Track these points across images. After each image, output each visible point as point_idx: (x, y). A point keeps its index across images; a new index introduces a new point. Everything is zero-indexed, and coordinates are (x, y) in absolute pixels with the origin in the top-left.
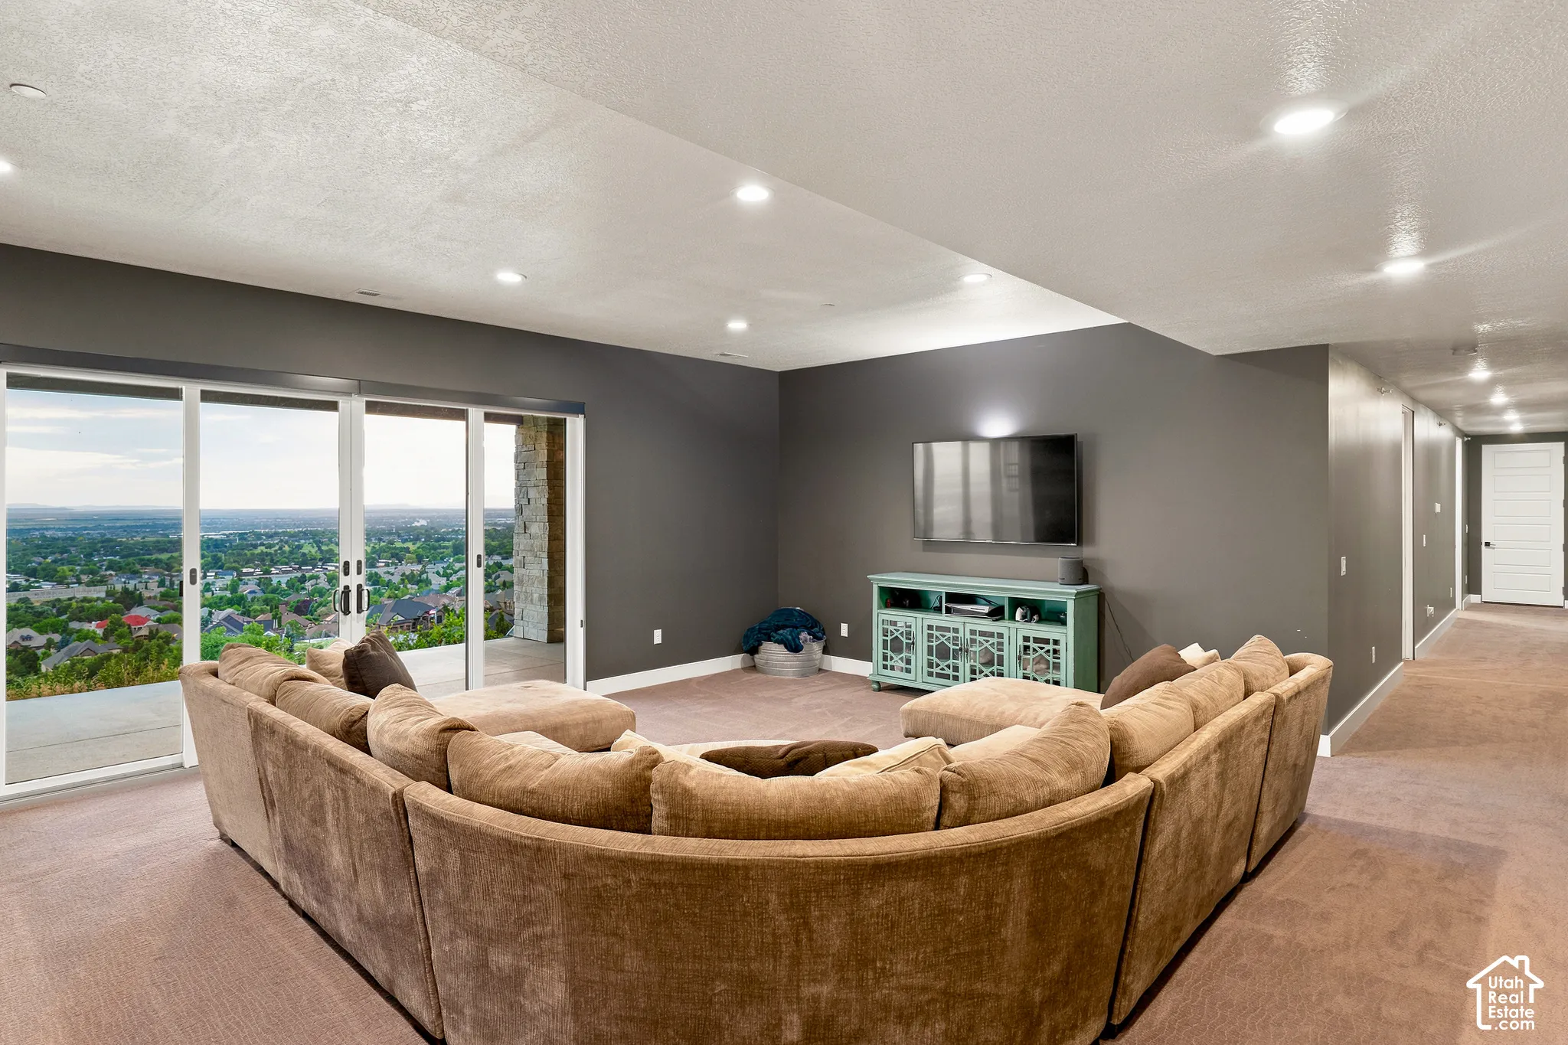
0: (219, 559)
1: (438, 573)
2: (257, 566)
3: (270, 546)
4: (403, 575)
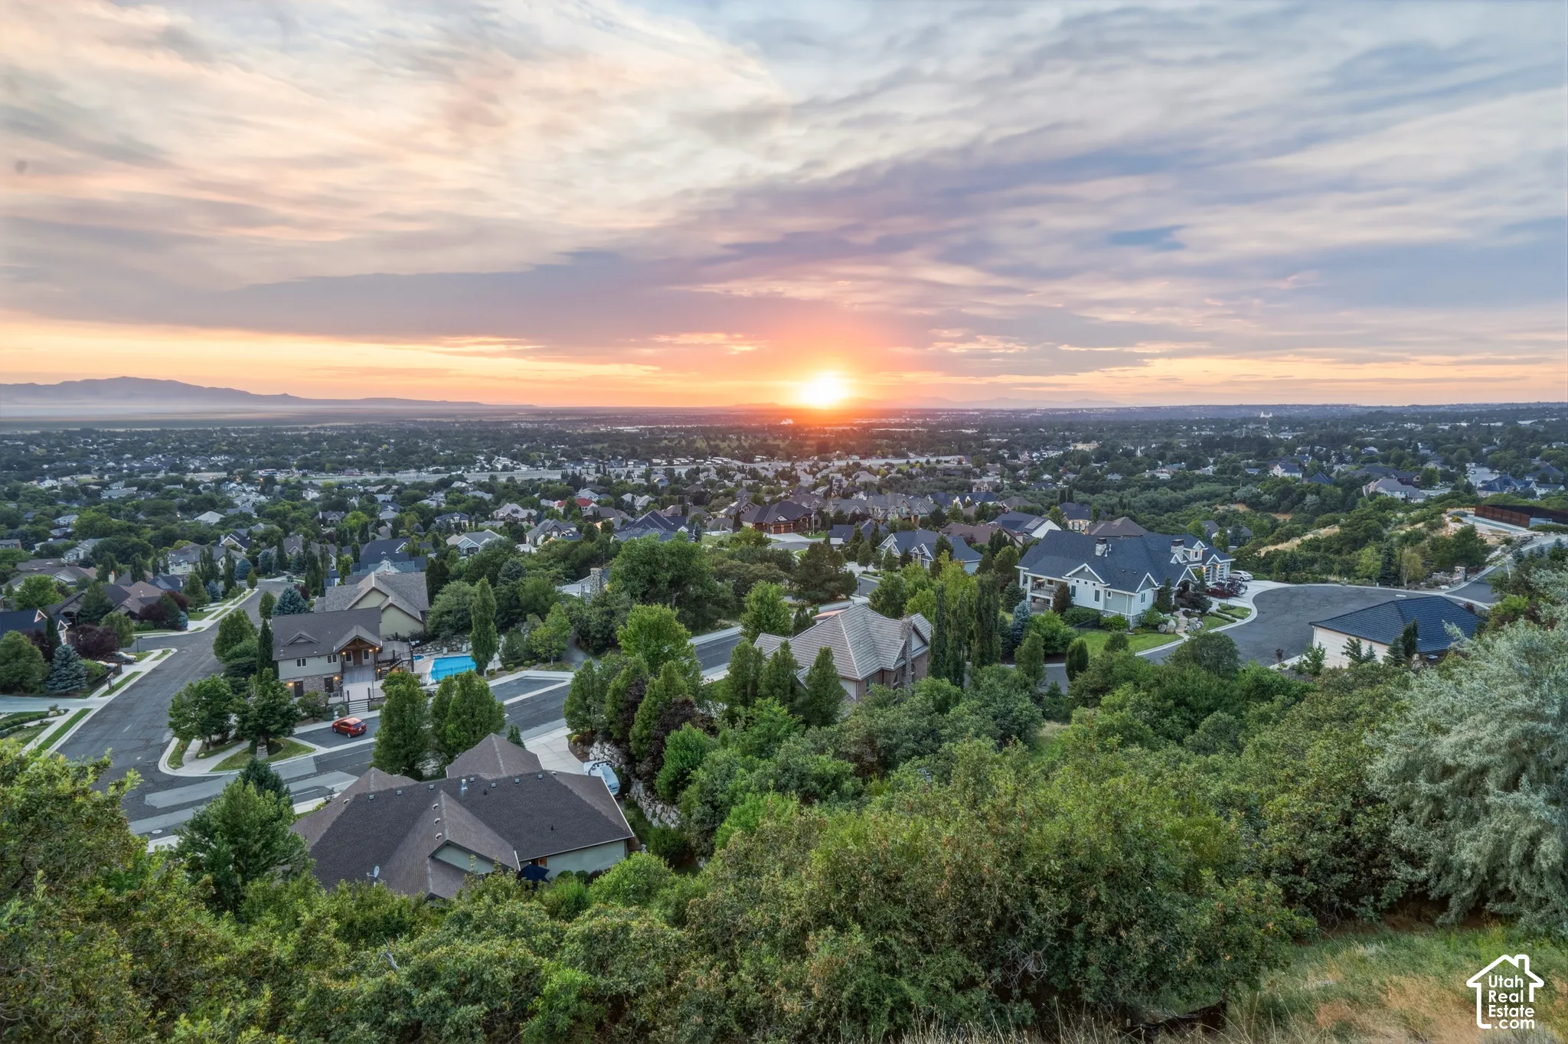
0: (636, 451)
1: (805, 470)
2: (663, 458)
3: (671, 440)
4: (776, 471)
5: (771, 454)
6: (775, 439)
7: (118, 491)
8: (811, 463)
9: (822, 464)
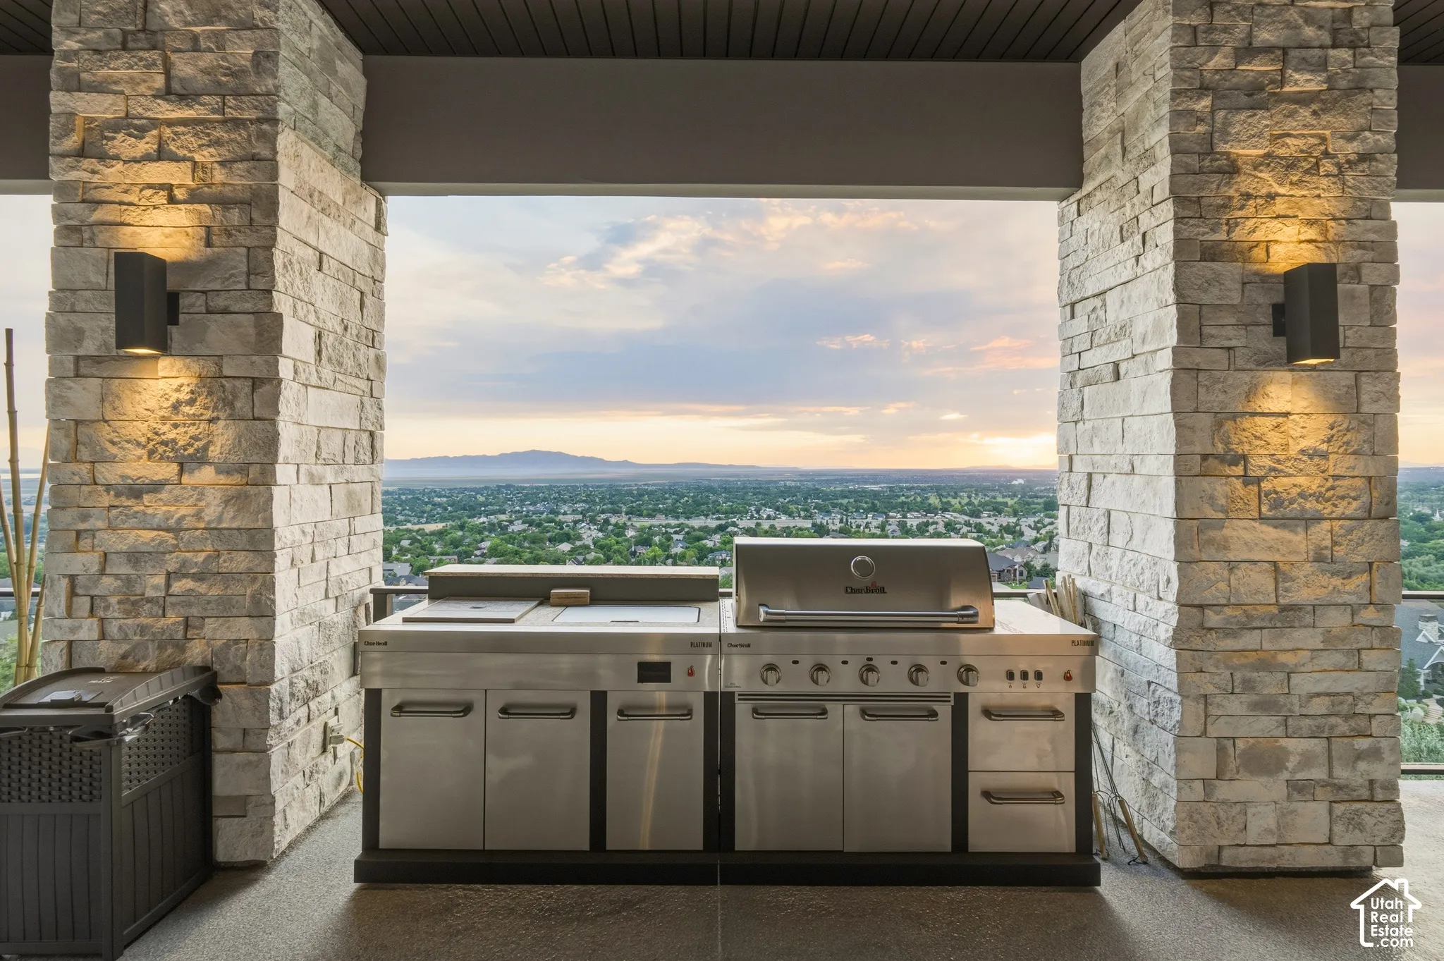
5: (998, 510)
6: (1004, 497)
7: (518, 526)
8: (1036, 519)
9: (1047, 521)
